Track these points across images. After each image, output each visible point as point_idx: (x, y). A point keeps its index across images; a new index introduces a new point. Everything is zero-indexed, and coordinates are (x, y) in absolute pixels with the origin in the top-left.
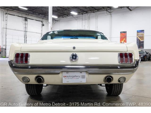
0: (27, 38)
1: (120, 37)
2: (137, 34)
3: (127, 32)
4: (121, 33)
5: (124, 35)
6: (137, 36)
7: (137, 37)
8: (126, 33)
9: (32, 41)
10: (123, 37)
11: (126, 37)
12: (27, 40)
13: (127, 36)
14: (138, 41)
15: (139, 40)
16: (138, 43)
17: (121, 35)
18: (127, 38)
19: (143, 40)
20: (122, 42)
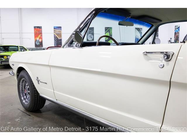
2: (54, 31)
4: (35, 27)
5: (39, 31)
6: (54, 33)
7: (54, 34)
8: (41, 28)
10: (38, 32)
11: (41, 33)
14: (55, 38)
15: (57, 37)
16: (55, 41)
17: (36, 31)
18: (43, 34)
19: (61, 37)
20: (38, 39)
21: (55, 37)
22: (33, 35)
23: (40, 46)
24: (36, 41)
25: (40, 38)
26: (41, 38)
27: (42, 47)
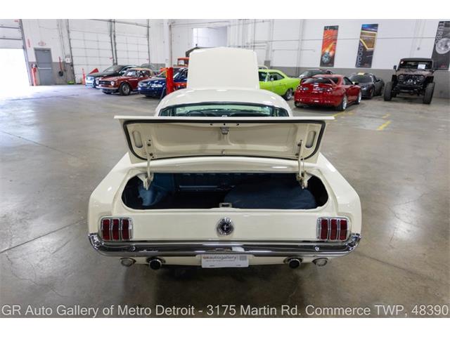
0: (116, 38)
1: (322, 38)
2: (362, 33)
3: (339, 29)
4: (326, 28)
5: (332, 36)
6: (361, 37)
7: (360, 41)
8: (337, 29)
9: (127, 43)
11: (336, 40)
12: (116, 41)
13: (338, 38)
14: (361, 50)
15: (364, 47)
16: (360, 54)
17: (326, 35)
18: (339, 42)
19: (373, 47)
20: (327, 51)
21: (361, 48)
22: (320, 43)
23: (330, 65)
24: (323, 54)
25: (331, 50)
26: (333, 49)
27: (333, 66)
